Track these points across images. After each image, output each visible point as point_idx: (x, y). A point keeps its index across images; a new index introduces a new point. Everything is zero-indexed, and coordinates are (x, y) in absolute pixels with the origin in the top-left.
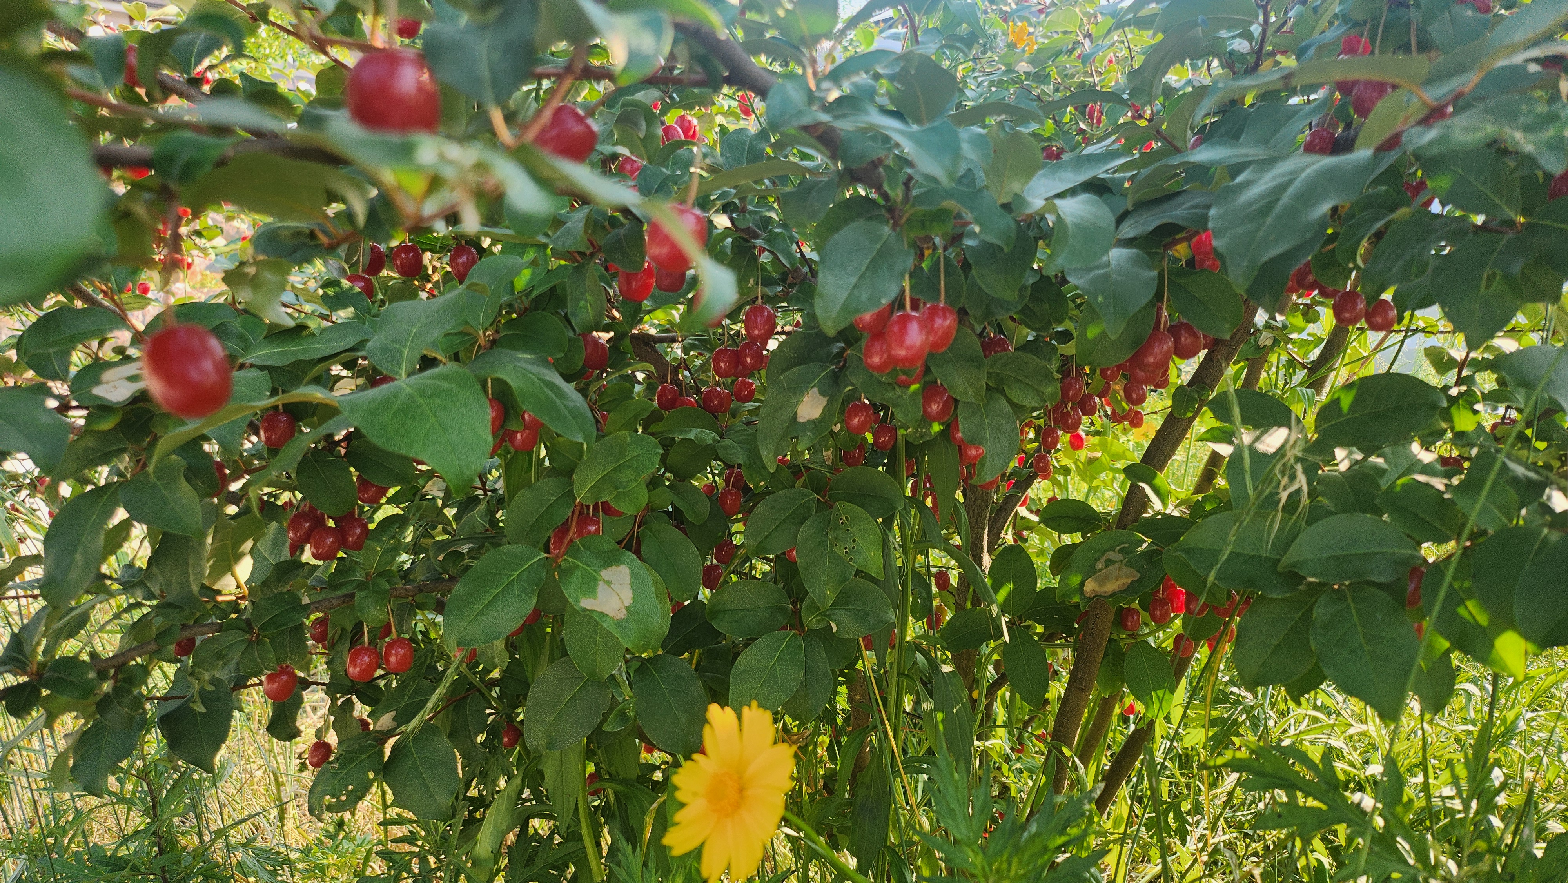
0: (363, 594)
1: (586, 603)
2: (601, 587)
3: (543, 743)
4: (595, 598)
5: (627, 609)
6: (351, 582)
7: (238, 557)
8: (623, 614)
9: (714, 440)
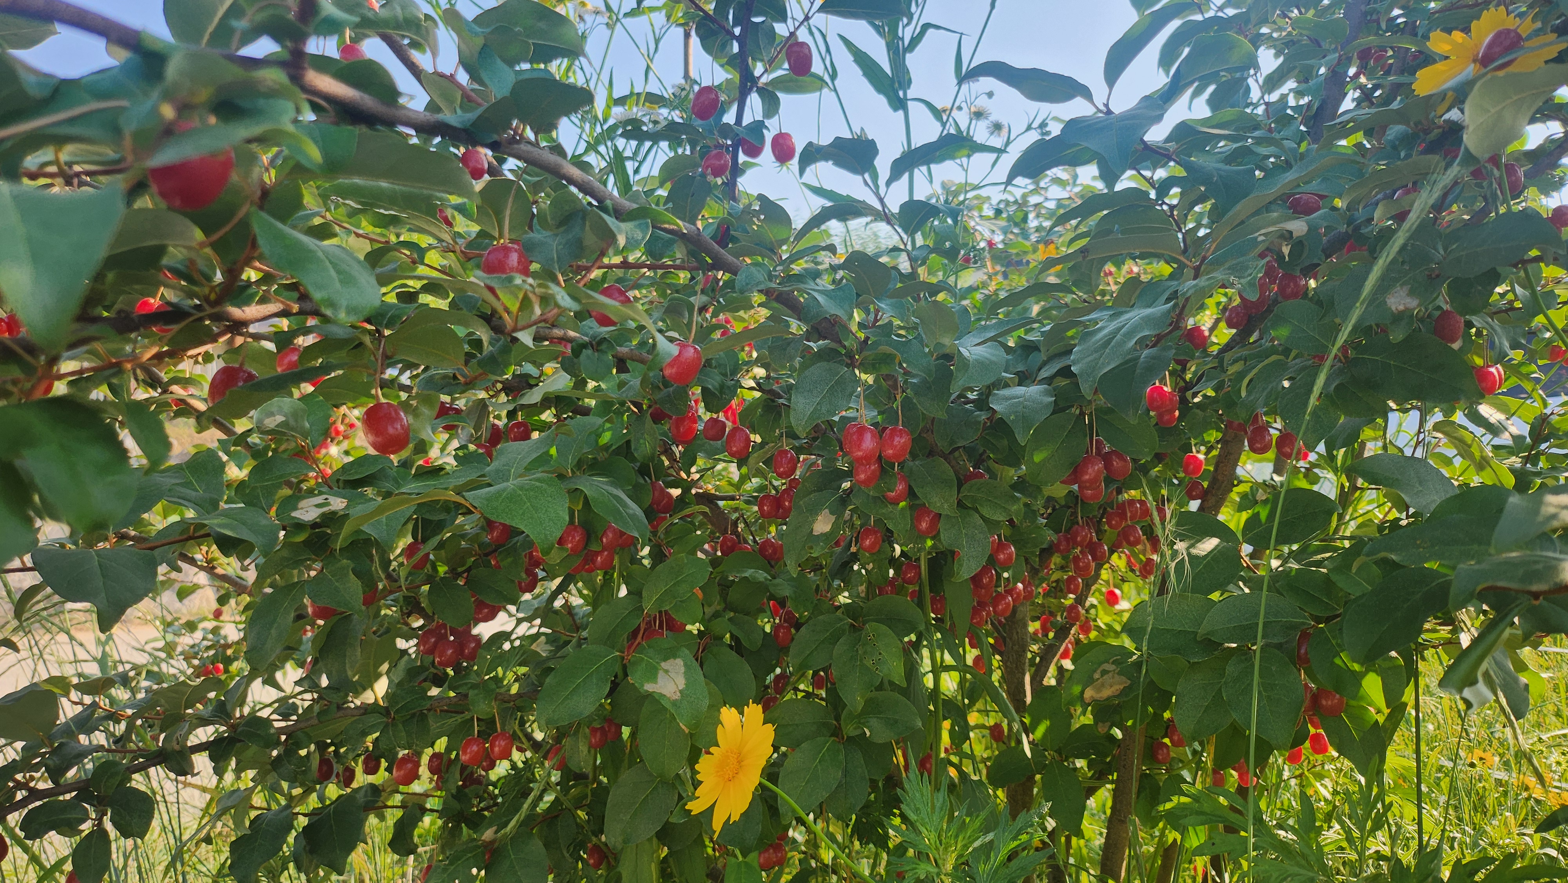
0: (476, 691)
1: (649, 687)
2: (661, 674)
3: (620, 839)
4: (656, 683)
5: (681, 691)
6: (466, 684)
7: (378, 676)
8: (677, 696)
9: (766, 579)
